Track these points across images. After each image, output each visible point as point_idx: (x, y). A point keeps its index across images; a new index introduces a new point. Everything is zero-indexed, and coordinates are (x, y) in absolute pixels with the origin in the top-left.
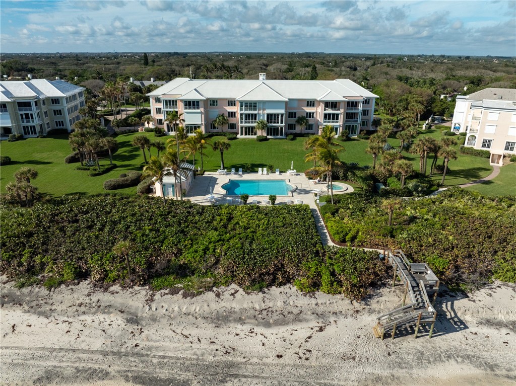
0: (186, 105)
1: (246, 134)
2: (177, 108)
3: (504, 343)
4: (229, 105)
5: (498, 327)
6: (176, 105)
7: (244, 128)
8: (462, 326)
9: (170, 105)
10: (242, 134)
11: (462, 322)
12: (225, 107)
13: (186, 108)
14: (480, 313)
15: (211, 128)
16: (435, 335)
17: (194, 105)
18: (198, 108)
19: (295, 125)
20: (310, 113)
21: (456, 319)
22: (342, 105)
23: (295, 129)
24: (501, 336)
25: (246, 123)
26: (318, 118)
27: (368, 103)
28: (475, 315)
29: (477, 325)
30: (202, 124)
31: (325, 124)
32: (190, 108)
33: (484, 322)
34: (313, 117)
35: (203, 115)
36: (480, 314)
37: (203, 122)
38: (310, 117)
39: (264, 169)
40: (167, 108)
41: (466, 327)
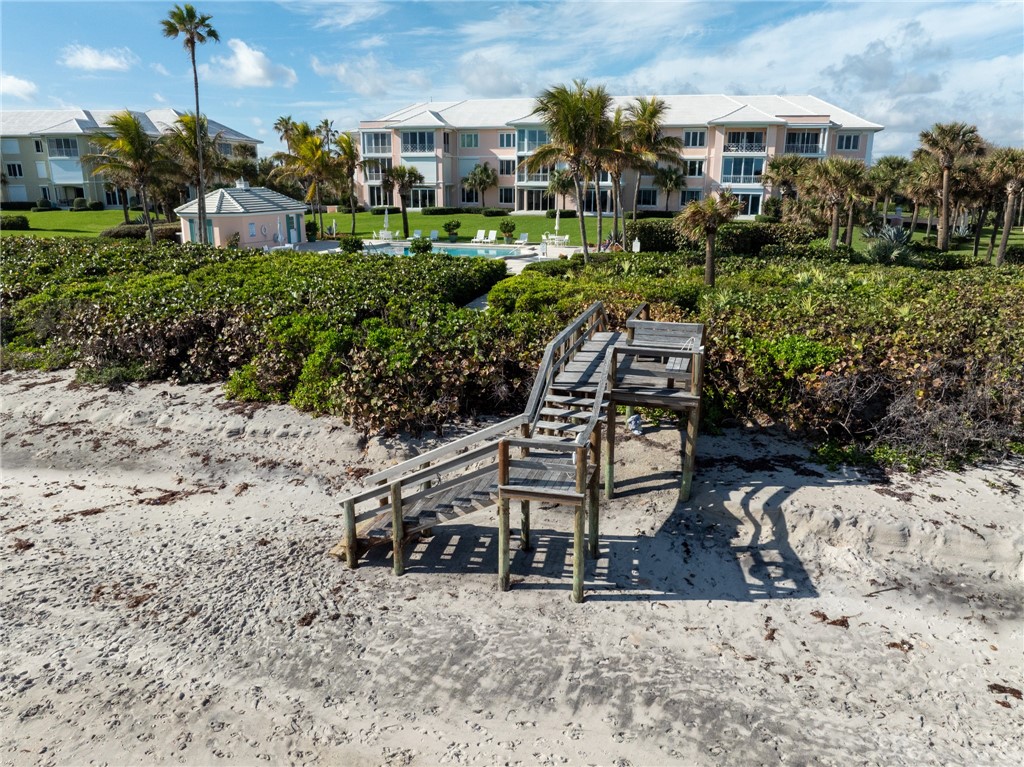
0: (405, 142)
1: (530, 208)
2: (390, 151)
3: (995, 688)
4: (502, 145)
5: (990, 614)
6: (390, 144)
7: (525, 193)
8: (789, 584)
9: (377, 144)
10: (521, 208)
11: (793, 567)
12: (494, 151)
13: (405, 150)
14: (914, 542)
15: (463, 200)
16: (616, 592)
17: (422, 141)
18: (431, 149)
19: (655, 192)
20: (693, 163)
21: (773, 555)
22: (771, 135)
23: (654, 203)
24: (990, 655)
25: (530, 179)
26: (712, 175)
27: (855, 147)
28: (885, 551)
29: (872, 589)
30: (438, 184)
31: (725, 185)
32: (414, 149)
33: (916, 579)
34: (700, 173)
35: (440, 165)
36: (910, 549)
37: (441, 181)
38: (692, 172)
39: (491, 232)
40: (370, 151)
41: (806, 588)
